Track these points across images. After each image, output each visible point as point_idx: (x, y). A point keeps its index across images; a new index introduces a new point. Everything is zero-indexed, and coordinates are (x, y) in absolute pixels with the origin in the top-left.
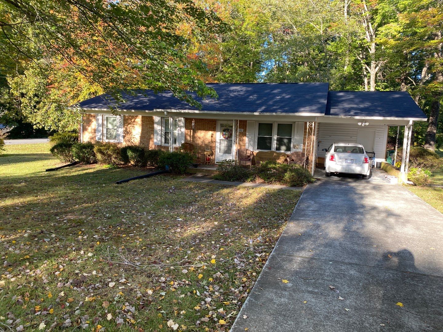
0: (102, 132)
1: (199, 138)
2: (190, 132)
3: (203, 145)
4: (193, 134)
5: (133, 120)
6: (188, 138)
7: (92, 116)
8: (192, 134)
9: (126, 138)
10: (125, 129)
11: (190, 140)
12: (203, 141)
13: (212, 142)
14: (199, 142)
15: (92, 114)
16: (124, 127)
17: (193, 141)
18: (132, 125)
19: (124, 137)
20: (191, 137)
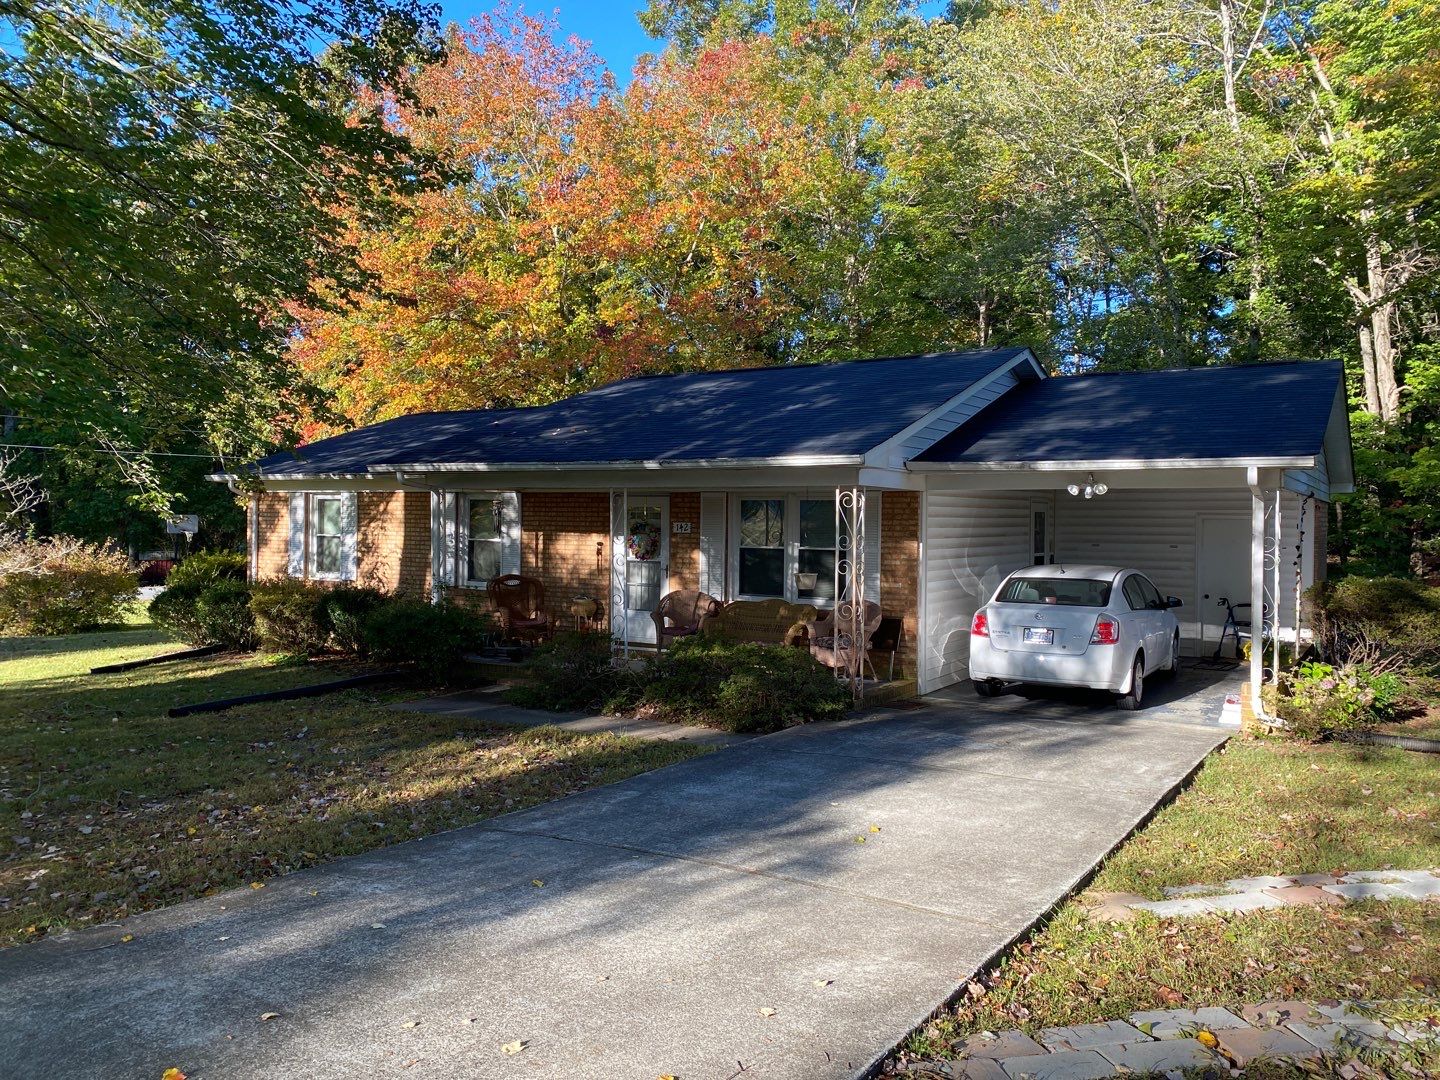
0: (303, 547)
1: (563, 559)
2: (537, 539)
3: (575, 584)
4: (544, 543)
5: (382, 508)
6: (532, 559)
7: (279, 499)
8: (541, 546)
9: (366, 566)
10: (361, 537)
11: (537, 566)
12: (575, 570)
13: (600, 570)
14: (563, 571)
15: (282, 493)
16: (359, 530)
17: (543, 567)
18: (380, 523)
19: (359, 562)
20: (540, 556)
